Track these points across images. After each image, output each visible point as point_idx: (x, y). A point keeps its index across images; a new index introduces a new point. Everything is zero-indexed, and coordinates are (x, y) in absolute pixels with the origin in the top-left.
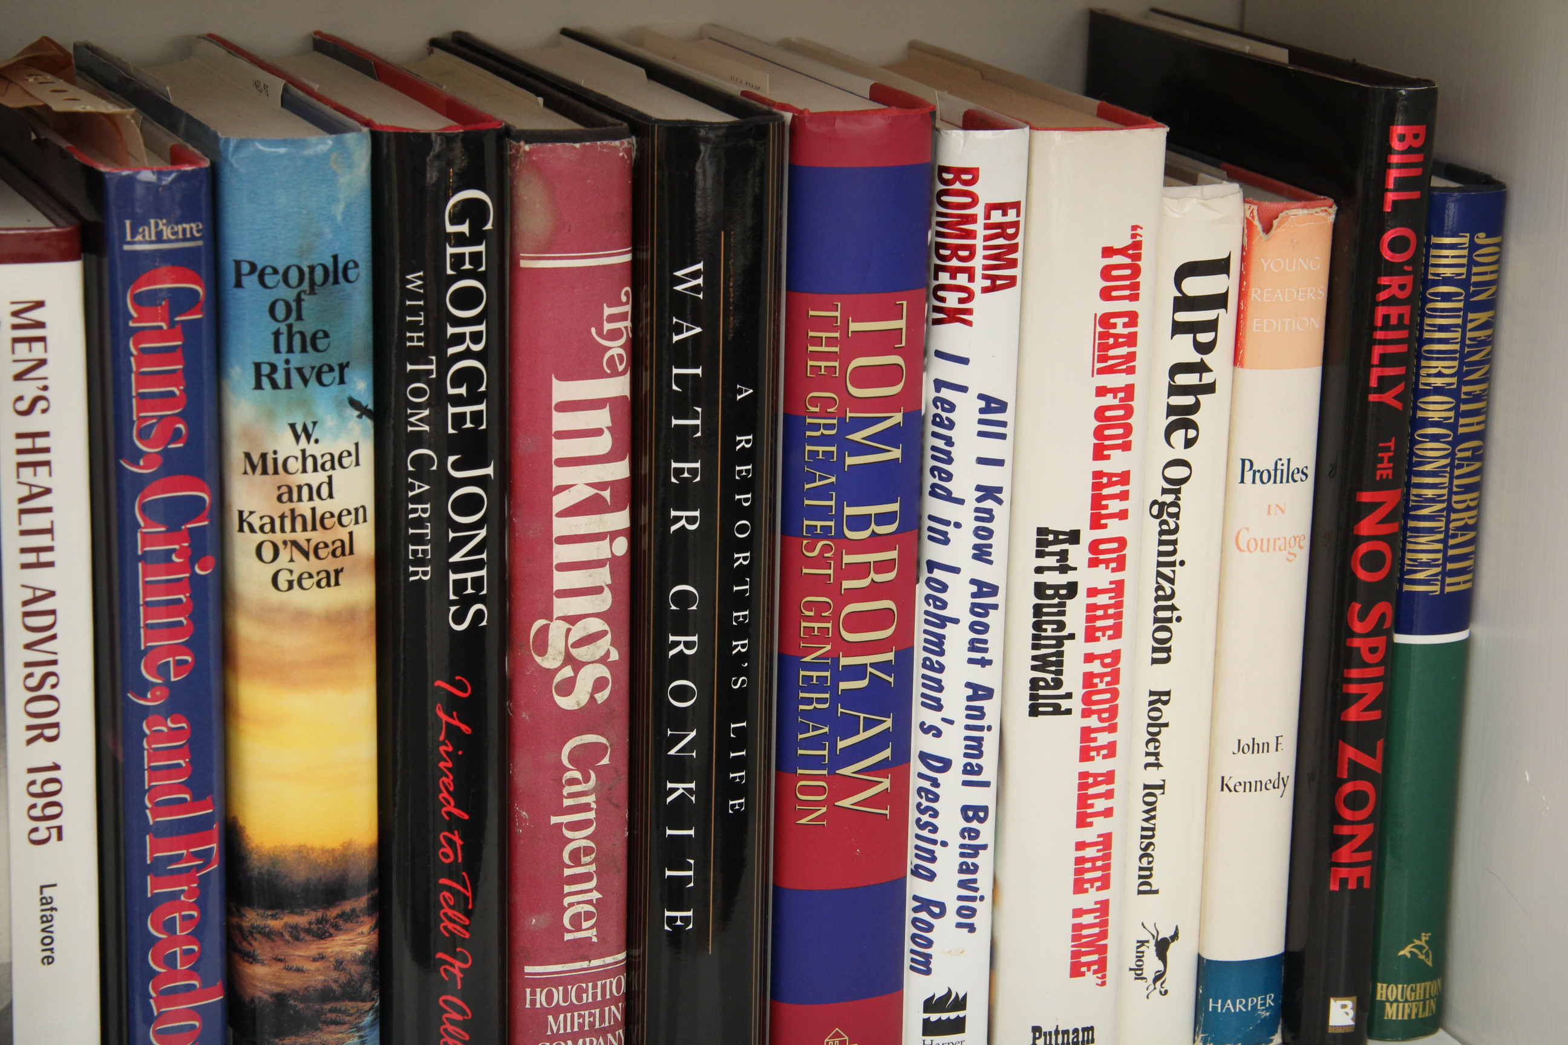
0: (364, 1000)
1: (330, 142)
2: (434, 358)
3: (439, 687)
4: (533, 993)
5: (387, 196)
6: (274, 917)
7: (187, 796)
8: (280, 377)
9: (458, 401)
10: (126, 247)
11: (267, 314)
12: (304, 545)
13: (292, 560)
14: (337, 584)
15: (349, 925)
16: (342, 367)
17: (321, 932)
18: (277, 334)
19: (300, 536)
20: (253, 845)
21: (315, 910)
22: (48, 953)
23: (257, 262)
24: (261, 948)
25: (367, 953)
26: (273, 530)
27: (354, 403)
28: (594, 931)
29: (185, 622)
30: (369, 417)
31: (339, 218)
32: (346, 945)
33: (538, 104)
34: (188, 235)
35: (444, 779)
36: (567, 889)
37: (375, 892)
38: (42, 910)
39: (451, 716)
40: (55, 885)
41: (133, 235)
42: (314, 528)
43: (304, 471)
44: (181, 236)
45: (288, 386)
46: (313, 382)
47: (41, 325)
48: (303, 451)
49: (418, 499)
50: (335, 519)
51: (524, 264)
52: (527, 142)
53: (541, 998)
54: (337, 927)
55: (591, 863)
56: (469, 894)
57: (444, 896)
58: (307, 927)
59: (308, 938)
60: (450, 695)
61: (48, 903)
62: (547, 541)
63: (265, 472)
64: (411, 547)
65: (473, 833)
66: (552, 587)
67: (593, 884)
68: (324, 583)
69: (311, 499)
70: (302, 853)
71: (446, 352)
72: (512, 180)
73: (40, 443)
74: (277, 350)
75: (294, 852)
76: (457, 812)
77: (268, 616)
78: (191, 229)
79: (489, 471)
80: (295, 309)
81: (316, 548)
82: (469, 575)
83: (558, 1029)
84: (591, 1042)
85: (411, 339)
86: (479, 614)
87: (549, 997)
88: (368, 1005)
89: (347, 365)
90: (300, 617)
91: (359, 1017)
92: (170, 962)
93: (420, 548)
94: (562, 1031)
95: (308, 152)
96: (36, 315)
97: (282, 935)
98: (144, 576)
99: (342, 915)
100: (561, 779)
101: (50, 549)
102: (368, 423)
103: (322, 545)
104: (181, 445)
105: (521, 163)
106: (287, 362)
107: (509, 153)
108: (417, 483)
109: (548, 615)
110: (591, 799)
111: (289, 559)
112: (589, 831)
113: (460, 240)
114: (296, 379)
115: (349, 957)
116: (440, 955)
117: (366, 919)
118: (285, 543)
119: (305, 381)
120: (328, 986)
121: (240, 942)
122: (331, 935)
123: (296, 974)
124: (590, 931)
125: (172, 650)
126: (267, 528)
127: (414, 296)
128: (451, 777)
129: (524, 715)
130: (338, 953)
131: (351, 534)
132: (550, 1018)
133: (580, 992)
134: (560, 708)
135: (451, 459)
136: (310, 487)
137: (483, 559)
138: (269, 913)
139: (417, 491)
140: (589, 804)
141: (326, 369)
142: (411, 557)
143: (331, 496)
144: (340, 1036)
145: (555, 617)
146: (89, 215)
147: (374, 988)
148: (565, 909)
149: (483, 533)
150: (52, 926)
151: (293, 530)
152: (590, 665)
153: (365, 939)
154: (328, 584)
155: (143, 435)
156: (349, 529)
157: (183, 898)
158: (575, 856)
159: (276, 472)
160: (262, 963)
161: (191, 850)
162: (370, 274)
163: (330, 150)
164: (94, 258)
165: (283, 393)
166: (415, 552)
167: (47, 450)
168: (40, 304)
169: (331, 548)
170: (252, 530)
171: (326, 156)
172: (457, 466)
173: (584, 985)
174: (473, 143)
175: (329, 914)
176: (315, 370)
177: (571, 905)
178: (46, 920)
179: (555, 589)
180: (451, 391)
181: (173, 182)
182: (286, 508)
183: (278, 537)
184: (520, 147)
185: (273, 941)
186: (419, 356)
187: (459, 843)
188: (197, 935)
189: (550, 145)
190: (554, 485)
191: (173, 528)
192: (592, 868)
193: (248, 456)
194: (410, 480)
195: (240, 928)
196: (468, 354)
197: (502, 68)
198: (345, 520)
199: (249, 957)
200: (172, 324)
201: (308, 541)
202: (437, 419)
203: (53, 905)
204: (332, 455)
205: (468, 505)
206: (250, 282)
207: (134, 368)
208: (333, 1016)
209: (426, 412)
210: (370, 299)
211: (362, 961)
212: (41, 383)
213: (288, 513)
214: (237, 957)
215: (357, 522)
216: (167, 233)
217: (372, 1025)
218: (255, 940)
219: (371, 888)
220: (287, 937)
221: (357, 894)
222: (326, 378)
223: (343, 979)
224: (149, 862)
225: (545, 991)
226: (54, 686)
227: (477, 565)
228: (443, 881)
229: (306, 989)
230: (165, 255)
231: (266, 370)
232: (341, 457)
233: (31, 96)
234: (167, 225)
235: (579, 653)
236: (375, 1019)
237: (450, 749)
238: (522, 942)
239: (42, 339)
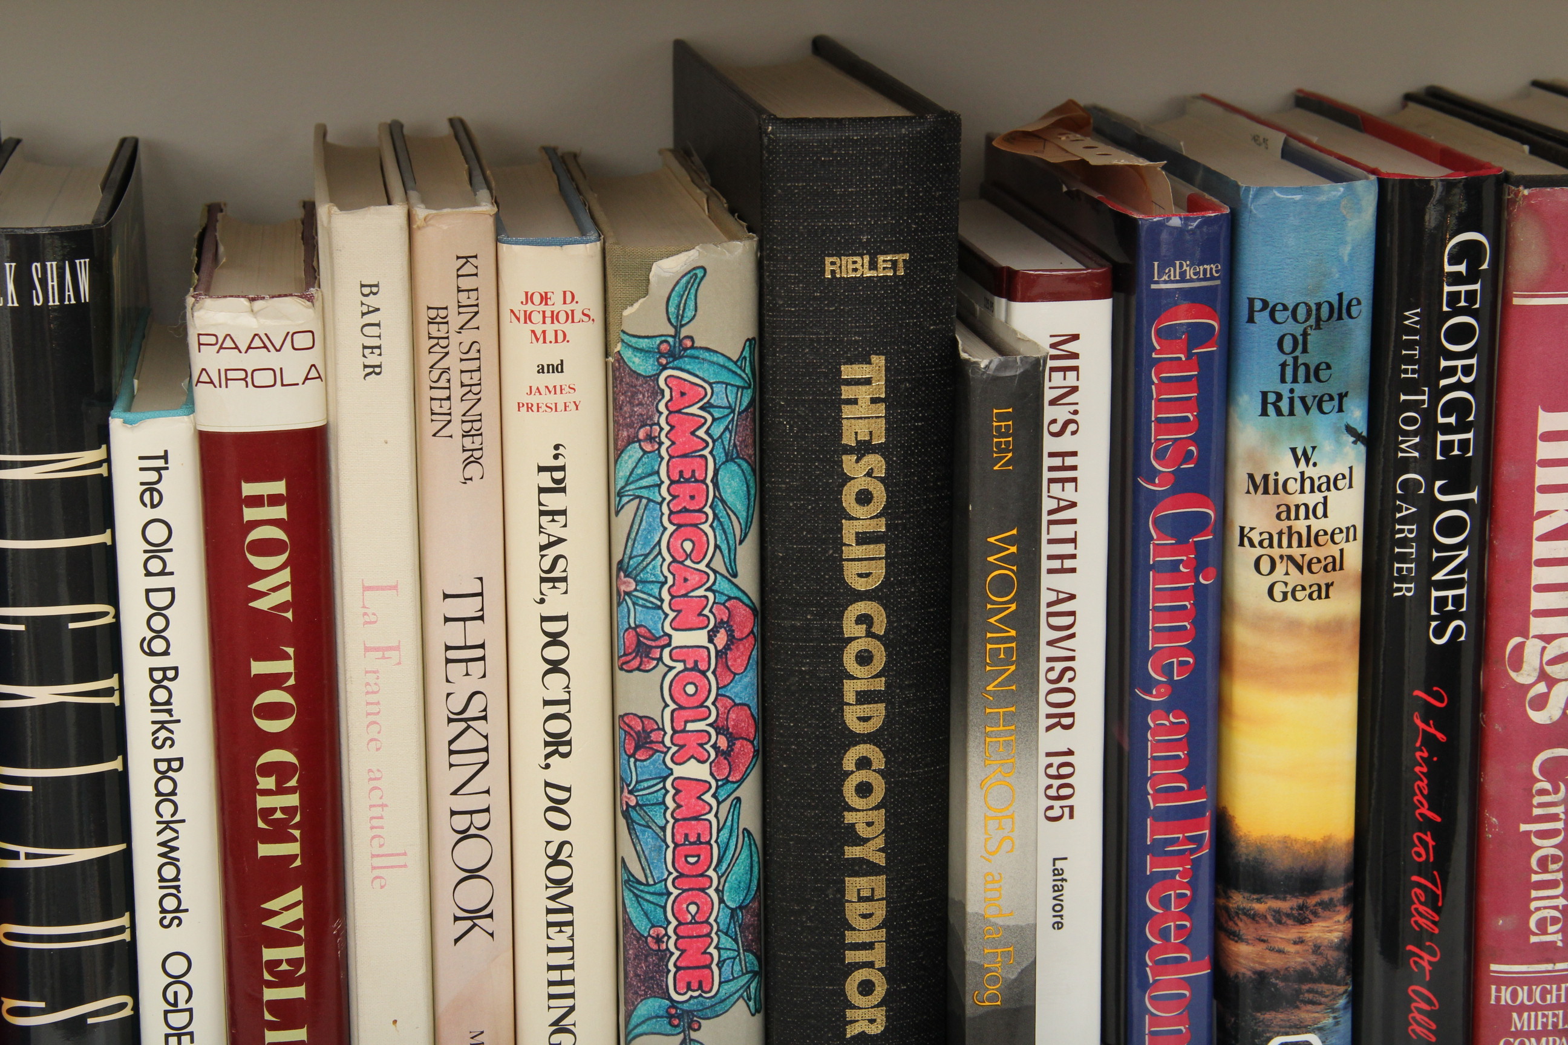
0: (1338, 984)
1: (1342, 189)
2: (1426, 389)
3: (1417, 696)
4: (1498, 990)
5: (1389, 238)
6: (1259, 901)
7: (1185, 785)
8: (1284, 405)
9: (1447, 429)
10: (1153, 286)
11: (1276, 347)
12: (1299, 560)
13: (1287, 574)
14: (1327, 596)
15: (1327, 913)
16: (1341, 397)
17: (1302, 920)
18: (1283, 366)
19: (1295, 552)
20: (1242, 833)
21: (1296, 897)
22: (1058, 919)
23: (1268, 300)
24: (1244, 927)
25: (1343, 940)
26: (1271, 545)
27: (1350, 430)
28: (1560, 936)
29: (1189, 627)
30: (1363, 443)
31: (1346, 259)
32: (1324, 932)
33: (1523, 152)
34: (1208, 276)
35: (1419, 783)
36: (1534, 894)
37: (1351, 884)
38: (1054, 880)
39: (1428, 725)
40: (1065, 859)
41: (1160, 276)
42: (1309, 545)
43: (1302, 491)
44: (1201, 276)
45: (1292, 413)
46: (1314, 410)
47: (1075, 356)
48: (1302, 473)
49: (1404, 521)
50: (1328, 537)
51: (1516, 301)
52: (1526, 188)
53: (1506, 995)
54: (1315, 914)
55: (1558, 871)
56: (1439, 892)
57: (1415, 893)
58: (1289, 912)
59: (1290, 922)
60: (1427, 703)
61: (1059, 874)
62: (1526, 562)
63: (1266, 492)
64: (1396, 565)
65: (1443, 835)
66: (1529, 607)
67: (1560, 890)
68: (1315, 595)
69: (1307, 517)
70: (1286, 843)
71: (1438, 384)
72: (1509, 222)
73: (1069, 461)
74: (1283, 380)
75: (1279, 841)
76: (1430, 814)
77: (1262, 624)
78: (1211, 269)
79: (1473, 495)
80: (1301, 343)
81: (1310, 563)
82: (1450, 593)
83: (1522, 1026)
84: (1554, 1042)
85: (1406, 371)
86: (1458, 630)
87: (1514, 995)
88: (1342, 989)
89: (1346, 394)
90: (1293, 626)
91: (1334, 999)
92: (1164, 934)
93: (1405, 566)
94: (1525, 1029)
95: (1323, 198)
96: (1071, 347)
97: (1266, 917)
98: (1155, 584)
99: (1321, 904)
100: (1531, 789)
101: (1073, 556)
102: (1362, 448)
103: (1315, 560)
104: (1192, 466)
105: (1519, 207)
106: (1292, 391)
107: (1507, 197)
108: (1404, 505)
109: (1525, 633)
110: (1560, 810)
111: (1285, 572)
112: (1558, 840)
113: (1456, 279)
114: (1298, 406)
115: (1326, 943)
116: (1410, 947)
117: (1341, 908)
118: (1281, 557)
119: (1307, 409)
120: (1307, 968)
121: (1227, 922)
122: (1310, 921)
123: (1277, 955)
124: (1556, 935)
125: (1175, 652)
126: (1266, 543)
127: (1410, 331)
128: (1426, 781)
129: (1497, 727)
130: (1316, 938)
131: (1342, 551)
132: (1515, 1015)
133: (1544, 993)
134: (1533, 722)
135: (1438, 484)
136: (1306, 506)
137: (1463, 578)
138: (1255, 897)
139: (1404, 513)
140: (1557, 815)
141: (1326, 398)
142: (1395, 575)
143: (1325, 515)
144: (1316, 1015)
145: (1531, 635)
146: (1120, 257)
147: (1348, 974)
148: (1531, 913)
149: (1465, 554)
150: (1062, 895)
151: (1290, 546)
152: (1563, 683)
153: (1341, 927)
154: (1319, 597)
155: (1160, 456)
156: (1340, 547)
157: (1178, 878)
158: (1543, 863)
159: (1276, 492)
160: (1248, 943)
161: (1186, 835)
162: (1370, 310)
163: (1341, 197)
164: (1122, 296)
165: (1286, 420)
166: (1400, 570)
167: (1074, 468)
168: (1075, 337)
169: (1323, 563)
170: (1252, 545)
171: (1336, 204)
172: (1443, 490)
173: (1548, 987)
174: (1473, 189)
175: (1309, 901)
176: (1317, 399)
177: (1538, 909)
178: (1058, 889)
179: (1532, 609)
180: (1441, 420)
181: (1197, 227)
182: (1284, 525)
183: (1276, 552)
184: (1519, 192)
185: (1257, 922)
186: (1412, 387)
187: (1431, 843)
188: (1187, 913)
189: (1548, 189)
190: (1536, 511)
191: (1182, 541)
192: (1559, 876)
193: (1251, 477)
194: (1398, 503)
195: (1227, 909)
196: (1459, 386)
197: (1484, 119)
198: (1337, 538)
199: (1234, 936)
200: (1189, 356)
201: (1303, 556)
202: (1426, 447)
203: (1064, 876)
204: (1328, 478)
205: (1452, 527)
206: (1262, 318)
207: (1155, 397)
208: (1310, 996)
209: (1417, 440)
210: (1369, 334)
211: (1338, 947)
212: (1072, 408)
213: (1285, 530)
214: (1222, 936)
215: (1347, 540)
216: (1190, 273)
217: (1345, 1008)
218: (1241, 920)
219: (1347, 880)
220: (1270, 919)
221: (1335, 885)
222: (1326, 407)
223: (1320, 963)
224: (1149, 843)
225: (1510, 989)
226: (1071, 680)
227: (1458, 584)
228: (1415, 878)
229: (1286, 969)
230: (1188, 294)
231: (1272, 398)
232: (1336, 479)
233: (1067, 152)
234: (1190, 266)
235: (1553, 671)
236: (1347, 1003)
237: (1426, 755)
238: (1488, 941)
239: (1075, 369)
